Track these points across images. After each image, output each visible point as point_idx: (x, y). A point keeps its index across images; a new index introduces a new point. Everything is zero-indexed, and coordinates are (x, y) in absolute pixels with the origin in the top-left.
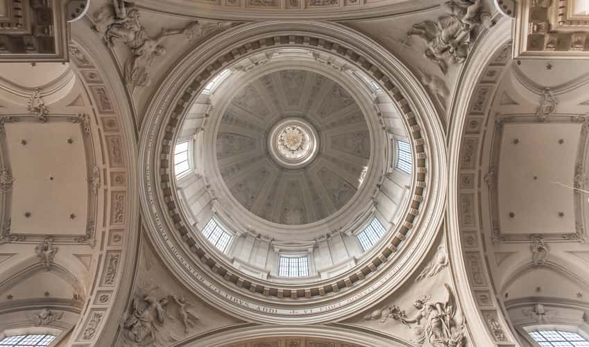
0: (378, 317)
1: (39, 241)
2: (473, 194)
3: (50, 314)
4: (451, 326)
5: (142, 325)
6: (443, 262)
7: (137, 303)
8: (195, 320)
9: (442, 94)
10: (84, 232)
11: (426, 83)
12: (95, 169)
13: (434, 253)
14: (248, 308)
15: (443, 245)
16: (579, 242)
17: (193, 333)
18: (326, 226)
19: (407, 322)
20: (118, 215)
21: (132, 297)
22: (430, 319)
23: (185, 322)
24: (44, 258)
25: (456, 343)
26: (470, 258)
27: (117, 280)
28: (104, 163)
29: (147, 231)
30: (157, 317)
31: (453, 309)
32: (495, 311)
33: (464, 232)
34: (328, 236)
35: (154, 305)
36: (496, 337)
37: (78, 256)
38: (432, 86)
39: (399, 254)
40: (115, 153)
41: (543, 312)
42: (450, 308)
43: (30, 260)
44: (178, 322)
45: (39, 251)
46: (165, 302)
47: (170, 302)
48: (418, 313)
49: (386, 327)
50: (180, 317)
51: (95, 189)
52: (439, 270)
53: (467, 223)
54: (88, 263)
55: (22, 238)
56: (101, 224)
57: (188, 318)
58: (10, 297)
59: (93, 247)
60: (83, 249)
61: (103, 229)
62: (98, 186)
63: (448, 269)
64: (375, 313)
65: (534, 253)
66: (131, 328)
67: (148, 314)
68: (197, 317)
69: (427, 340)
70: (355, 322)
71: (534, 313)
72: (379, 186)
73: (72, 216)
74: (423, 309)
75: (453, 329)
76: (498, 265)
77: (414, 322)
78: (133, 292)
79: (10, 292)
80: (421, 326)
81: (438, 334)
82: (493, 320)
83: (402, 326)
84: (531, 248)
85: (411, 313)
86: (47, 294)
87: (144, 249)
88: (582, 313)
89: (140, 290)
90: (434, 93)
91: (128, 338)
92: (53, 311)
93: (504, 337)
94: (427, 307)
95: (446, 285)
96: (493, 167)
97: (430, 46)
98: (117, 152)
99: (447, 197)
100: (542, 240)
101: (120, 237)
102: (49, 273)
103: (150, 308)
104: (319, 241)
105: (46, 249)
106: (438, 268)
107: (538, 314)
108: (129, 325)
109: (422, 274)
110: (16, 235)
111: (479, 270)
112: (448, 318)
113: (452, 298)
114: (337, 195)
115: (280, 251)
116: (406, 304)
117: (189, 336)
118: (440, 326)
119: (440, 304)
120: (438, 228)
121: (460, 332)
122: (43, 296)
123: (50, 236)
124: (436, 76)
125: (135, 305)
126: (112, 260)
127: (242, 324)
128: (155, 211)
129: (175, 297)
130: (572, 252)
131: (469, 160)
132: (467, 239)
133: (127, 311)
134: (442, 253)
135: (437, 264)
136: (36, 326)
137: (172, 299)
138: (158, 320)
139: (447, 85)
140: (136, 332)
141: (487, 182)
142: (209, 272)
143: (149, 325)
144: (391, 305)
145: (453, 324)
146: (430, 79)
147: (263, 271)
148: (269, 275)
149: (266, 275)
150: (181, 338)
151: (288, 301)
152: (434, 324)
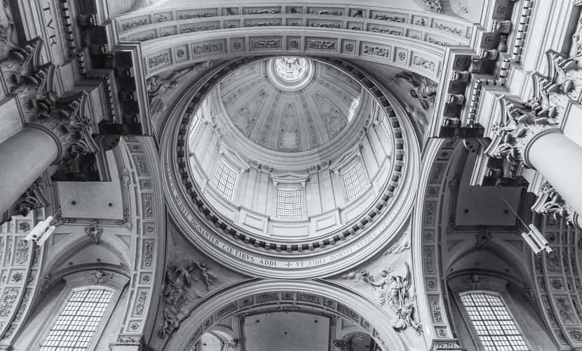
0: (353, 278)
1: (87, 224)
2: (436, 202)
3: (104, 275)
4: (405, 297)
5: (176, 291)
6: (406, 246)
7: (170, 274)
8: (214, 279)
9: (421, 122)
10: (121, 217)
11: (408, 110)
12: (125, 171)
13: (400, 237)
14: (254, 263)
15: (408, 232)
16: (516, 233)
17: (213, 289)
18: (317, 155)
19: (374, 285)
20: (148, 212)
21: (166, 269)
22: (391, 288)
23: (207, 282)
24: (93, 236)
25: (407, 314)
26: (426, 250)
27: (154, 262)
28: (132, 168)
29: (172, 216)
30: (186, 281)
31: (409, 283)
32: (438, 295)
33: (425, 230)
34: (319, 168)
35: (183, 273)
36: (435, 318)
37: (119, 236)
38: (414, 114)
39: (374, 225)
40: (141, 167)
41: (477, 280)
42: (406, 282)
43: (82, 238)
44: (201, 282)
45: (88, 231)
46: (191, 269)
47: (194, 268)
48: (382, 280)
49: (358, 286)
50: (203, 278)
51: (126, 184)
52: (402, 251)
53: (428, 223)
54: (128, 242)
55: (72, 220)
56: (135, 212)
57: (209, 278)
58: (71, 263)
59: (131, 229)
60: (123, 231)
61: (138, 218)
62: (129, 184)
63: (409, 251)
64: (351, 274)
65: (478, 240)
66: (168, 295)
67: (179, 281)
68: (216, 277)
69: (387, 302)
70: (334, 279)
71: (470, 281)
72: (366, 129)
73: (110, 205)
74: (386, 278)
75: (406, 299)
76: (449, 250)
77: (379, 286)
78: (166, 265)
79: (70, 261)
80: (384, 290)
81: (395, 302)
82: (435, 303)
83: (371, 288)
84: (477, 237)
85: (378, 278)
86: (99, 260)
87: (171, 231)
88: (506, 282)
89: (171, 262)
90: (415, 120)
91: (166, 302)
92: (106, 272)
93: (441, 319)
94: (390, 278)
95: (406, 264)
96: (457, 176)
97: (416, 89)
98: (143, 166)
99: (416, 196)
100: (487, 231)
101: (152, 229)
102: (98, 247)
103: (180, 276)
104: (311, 172)
105: (93, 230)
106: (402, 249)
107: (473, 282)
108: (167, 293)
109: (389, 250)
110: (68, 219)
111: (432, 259)
112: (404, 291)
113: (409, 274)
114: (329, 120)
115: (278, 184)
116: (375, 271)
117: (210, 293)
118: (397, 296)
119: (400, 277)
120: (406, 219)
121: (412, 303)
122: (96, 262)
123: (95, 220)
124: (418, 109)
125: (169, 276)
126: (148, 246)
127: (250, 279)
128: (175, 193)
129: (198, 263)
130: (507, 240)
131: (437, 177)
132: (426, 236)
133: (164, 283)
134: (406, 239)
135: (401, 245)
136: (95, 284)
137: (195, 265)
138: (187, 283)
139: (427, 118)
140: (172, 298)
141: (451, 186)
142: (222, 234)
143: (181, 291)
144: (363, 270)
145: (406, 296)
146: (413, 109)
147: (265, 216)
148: (269, 220)
149: (266, 220)
150: (204, 295)
151: (284, 254)
152: (393, 294)
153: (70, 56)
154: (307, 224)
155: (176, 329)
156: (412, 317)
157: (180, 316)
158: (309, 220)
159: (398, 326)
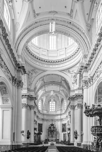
0: (66, 71)
4: (76, 77)
14: (45, 66)
17: (37, 74)
35: (31, 72)
42: (76, 74)
47: (33, 70)
48: (72, 72)
49: (67, 73)
50: (35, 72)
64: (66, 70)
70: (62, 71)
83: (69, 73)
94: (74, 72)
121: (76, 79)
127: (45, 71)
138: (32, 74)
142: (37, 60)
144: (69, 70)
147: (46, 50)
148: (48, 51)
149: (47, 51)
150: (36, 76)
151: (52, 64)
152: (73, 76)
153: (15, 69)
154: (57, 52)
155: (32, 83)
156: (76, 81)
157: (32, 81)
158: (58, 50)
159: (73, 82)
